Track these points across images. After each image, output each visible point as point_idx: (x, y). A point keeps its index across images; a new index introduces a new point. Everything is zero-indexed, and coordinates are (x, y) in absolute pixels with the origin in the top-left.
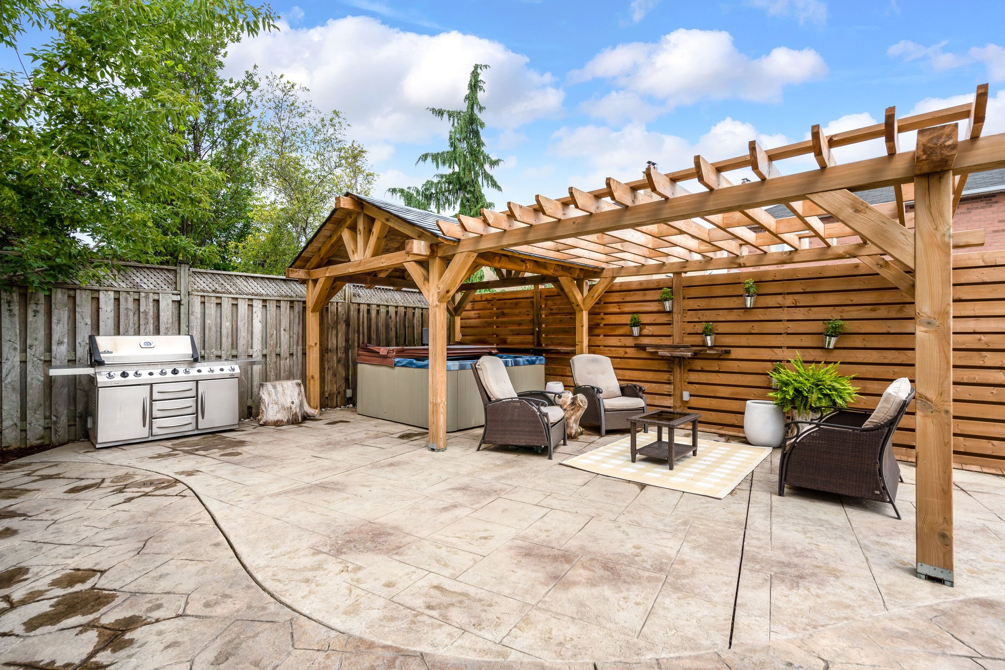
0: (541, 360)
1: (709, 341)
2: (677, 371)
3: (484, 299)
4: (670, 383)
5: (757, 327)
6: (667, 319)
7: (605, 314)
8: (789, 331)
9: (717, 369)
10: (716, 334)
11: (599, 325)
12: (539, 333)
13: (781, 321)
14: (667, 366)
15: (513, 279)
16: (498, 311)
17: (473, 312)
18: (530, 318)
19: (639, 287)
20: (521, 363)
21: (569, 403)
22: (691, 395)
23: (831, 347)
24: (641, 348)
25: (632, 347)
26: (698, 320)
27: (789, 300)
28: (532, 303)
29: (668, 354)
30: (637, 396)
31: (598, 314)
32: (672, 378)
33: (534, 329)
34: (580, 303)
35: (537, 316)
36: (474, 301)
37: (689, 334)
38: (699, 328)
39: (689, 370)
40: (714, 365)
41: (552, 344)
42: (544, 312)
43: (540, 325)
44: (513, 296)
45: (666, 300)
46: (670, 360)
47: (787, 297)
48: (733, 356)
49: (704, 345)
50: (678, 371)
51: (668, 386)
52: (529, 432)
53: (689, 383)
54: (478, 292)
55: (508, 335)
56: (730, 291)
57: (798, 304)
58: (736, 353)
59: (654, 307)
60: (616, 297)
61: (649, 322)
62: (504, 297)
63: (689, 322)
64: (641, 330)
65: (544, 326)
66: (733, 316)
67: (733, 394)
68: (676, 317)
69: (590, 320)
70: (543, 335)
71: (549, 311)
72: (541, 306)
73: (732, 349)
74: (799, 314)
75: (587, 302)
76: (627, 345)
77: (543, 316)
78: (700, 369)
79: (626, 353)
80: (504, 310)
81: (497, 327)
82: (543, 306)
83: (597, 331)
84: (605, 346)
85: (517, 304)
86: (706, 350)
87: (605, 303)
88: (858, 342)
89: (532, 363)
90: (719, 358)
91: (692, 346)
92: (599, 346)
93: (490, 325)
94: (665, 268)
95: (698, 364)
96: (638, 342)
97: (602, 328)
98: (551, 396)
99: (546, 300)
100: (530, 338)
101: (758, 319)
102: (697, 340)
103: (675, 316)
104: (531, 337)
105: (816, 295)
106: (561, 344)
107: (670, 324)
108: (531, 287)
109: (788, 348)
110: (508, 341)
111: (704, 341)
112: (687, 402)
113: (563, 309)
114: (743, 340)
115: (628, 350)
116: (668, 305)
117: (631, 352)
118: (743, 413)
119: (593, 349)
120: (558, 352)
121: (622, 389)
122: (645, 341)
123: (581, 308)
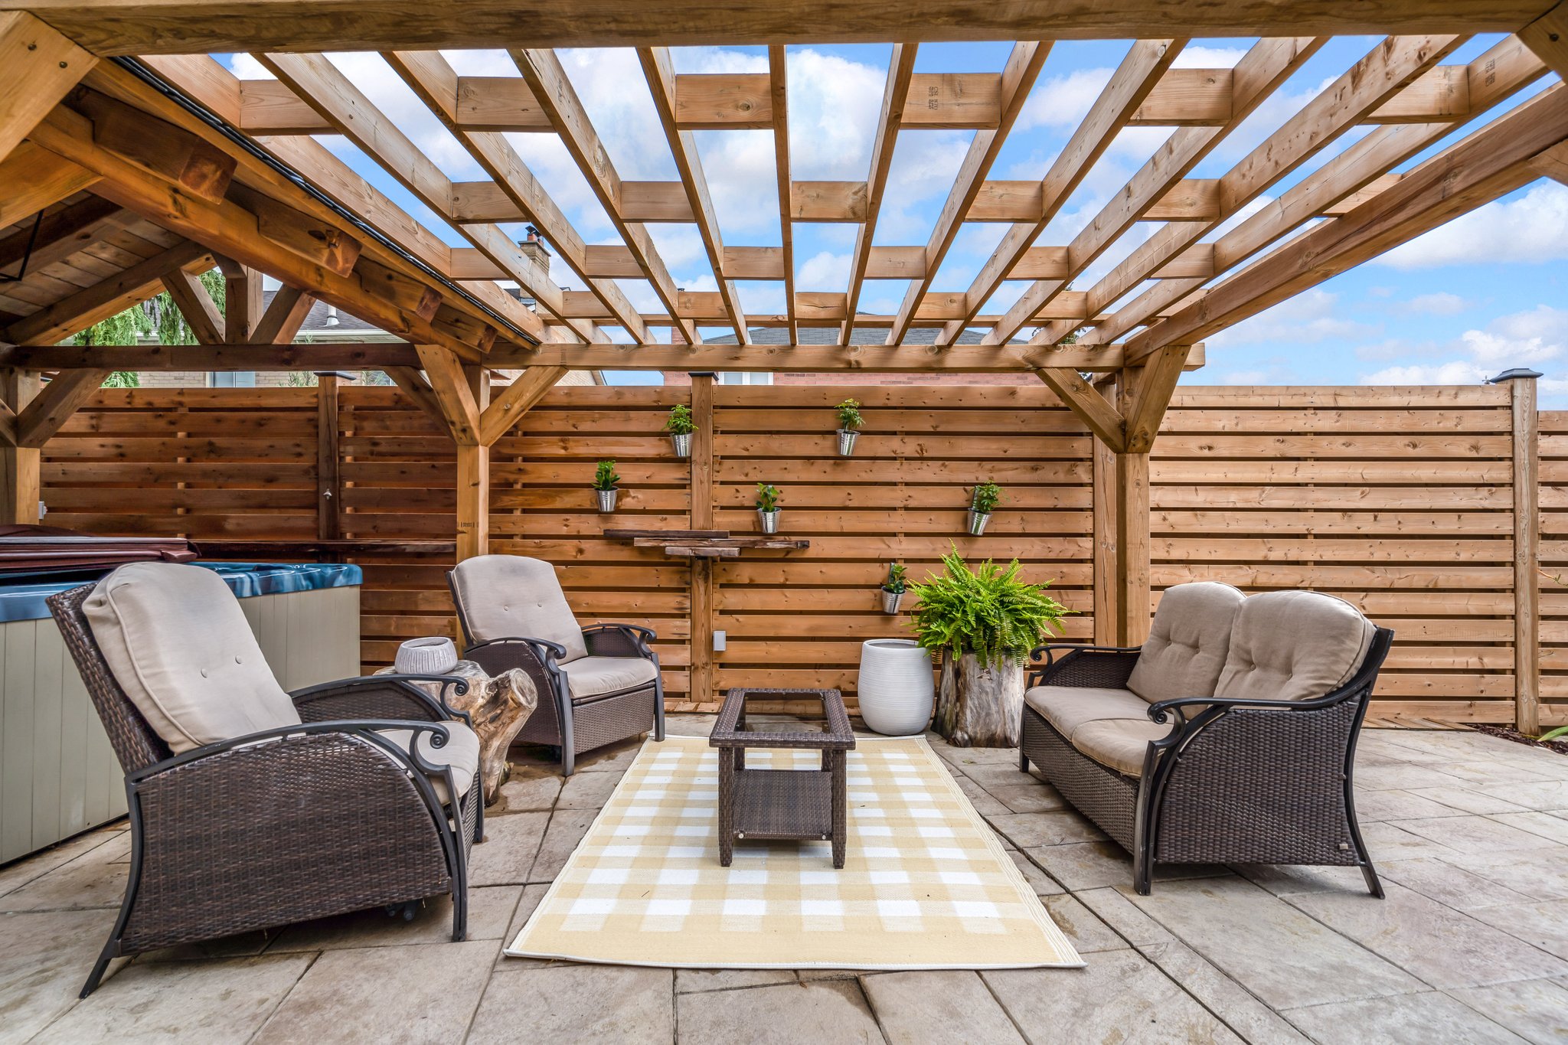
0: (349, 574)
1: (770, 522)
2: (699, 587)
3: (138, 402)
4: (683, 616)
5: (858, 497)
6: (679, 475)
7: (525, 460)
8: (912, 503)
9: (781, 580)
10: (784, 508)
11: (511, 485)
12: (335, 505)
13: (895, 484)
14: (676, 577)
15: (250, 346)
16: (194, 441)
17: (96, 442)
18: (306, 462)
19: (613, 402)
20: (288, 584)
21: (481, 701)
22: (729, 639)
23: (980, 532)
24: (624, 540)
25: (593, 537)
26: (744, 479)
27: (910, 447)
28: (314, 423)
29: (688, 552)
30: (635, 652)
31: (511, 459)
32: (687, 604)
33: (317, 493)
34: (474, 424)
35: (330, 458)
36: (99, 409)
37: (722, 508)
38: (748, 495)
39: (722, 586)
40: (776, 573)
41: (377, 532)
42: (350, 449)
43: (337, 482)
44: (247, 402)
45: (679, 430)
46: (684, 565)
47: (907, 439)
48: (811, 553)
49: (759, 531)
50: (702, 589)
51: (678, 622)
52: (367, 855)
53: (722, 612)
54: (116, 381)
55: (228, 508)
56: (812, 421)
57: (925, 455)
58: (819, 547)
59: (649, 448)
60: (557, 422)
61: (636, 481)
62: (217, 403)
63: (722, 483)
64: (619, 498)
65: (349, 484)
66: (814, 473)
67: (811, 629)
68: (700, 473)
69: (492, 473)
70: (348, 510)
71: (368, 448)
72: (341, 434)
73: (811, 539)
74: (928, 472)
75: (490, 422)
76: (583, 533)
77: (348, 459)
78: (747, 581)
79: (581, 551)
80: (214, 439)
81: (188, 486)
82: (348, 434)
83: (506, 501)
84: (524, 537)
85: (260, 424)
86: (765, 543)
87: (525, 434)
88: (1014, 523)
89: (324, 583)
90: (786, 558)
91: (733, 533)
92: (511, 536)
93: (158, 479)
94: (692, 356)
95: (745, 572)
96: (610, 526)
97: (519, 493)
98: (433, 690)
99: (356, 417)
100: (303, 518)
101: (858, 479)
102: (744, 520)
103: (696, 469)
104: (310, 514)
105: (954, 439)
106: (402, 533)
107: (683, 487)
108: (307, 379)
109: (907, 535)
110: (230, 525)
111: (759, 522)
112: (720, 653)
113: (410, 443)
114: (831, 521)
115: (586, 544)
116: (683, 443)
117: (594, 550)
118: (857, 666)
119: (500, 542)
120: (398, 553)
121: (588, 637)
122: (627, 524)
123: (473, 438)
